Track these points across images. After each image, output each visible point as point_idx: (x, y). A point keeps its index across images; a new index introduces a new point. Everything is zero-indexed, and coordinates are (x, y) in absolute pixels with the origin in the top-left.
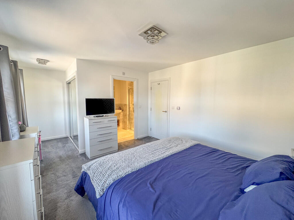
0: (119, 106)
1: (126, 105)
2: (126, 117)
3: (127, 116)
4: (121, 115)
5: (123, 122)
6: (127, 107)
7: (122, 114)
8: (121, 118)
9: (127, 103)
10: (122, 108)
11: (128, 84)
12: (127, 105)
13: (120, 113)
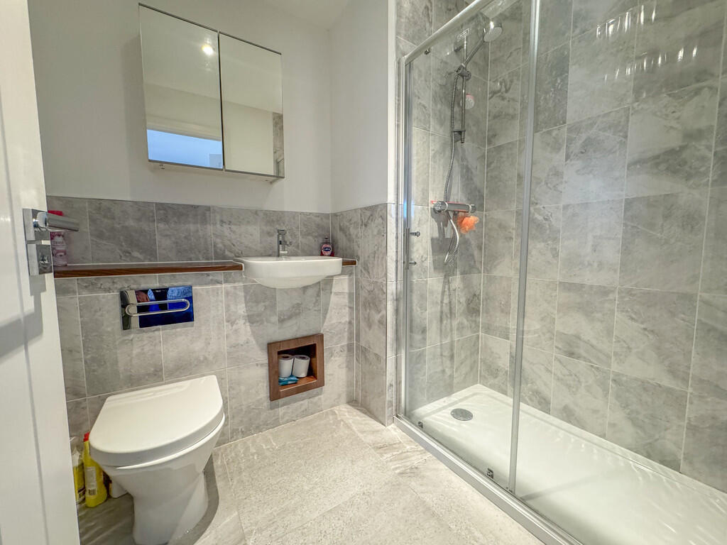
0: (318, 226)
1: (376, 213)
2: (377, 317)
3: (390, 307)
4: (333, 299)
5: (350, 348)
6: (383, 233)
7: (343, 285)
8: (334, 321)
9: (391, 198)
10: (342, 241)
11: (399, 15)
12: (392, 209)
13: (329, 280)
